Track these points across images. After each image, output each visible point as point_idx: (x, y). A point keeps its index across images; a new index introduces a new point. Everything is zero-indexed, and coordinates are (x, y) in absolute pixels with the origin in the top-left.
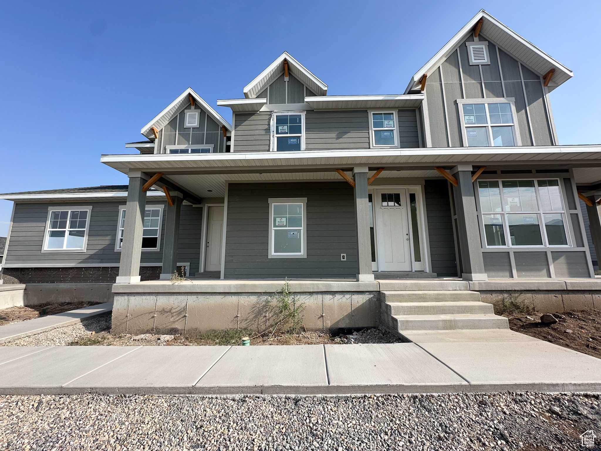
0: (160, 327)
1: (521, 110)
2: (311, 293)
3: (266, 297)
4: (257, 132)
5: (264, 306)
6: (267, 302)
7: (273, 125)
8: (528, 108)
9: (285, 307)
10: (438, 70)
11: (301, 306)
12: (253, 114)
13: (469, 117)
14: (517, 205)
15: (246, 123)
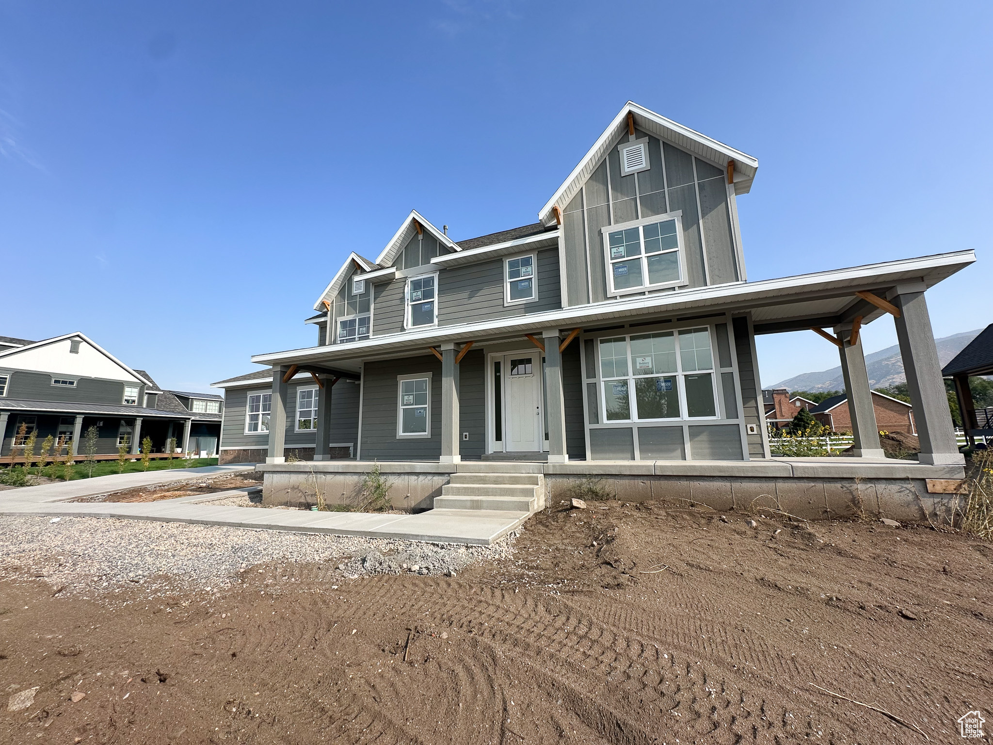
0: (292, 501)
1: (692, 225)
2: (400, 474)
3: (365, 477)
4: (393, 303)
5: (363, 485)
6: (366, 482)
7: (408, 292)
8: (701, 222)
9: (378, 487)
10: (580, 193)
11: (391, 487)
12: (390, 283)
13: (617, 248)
14: (649, 366)
15: (384, 294)
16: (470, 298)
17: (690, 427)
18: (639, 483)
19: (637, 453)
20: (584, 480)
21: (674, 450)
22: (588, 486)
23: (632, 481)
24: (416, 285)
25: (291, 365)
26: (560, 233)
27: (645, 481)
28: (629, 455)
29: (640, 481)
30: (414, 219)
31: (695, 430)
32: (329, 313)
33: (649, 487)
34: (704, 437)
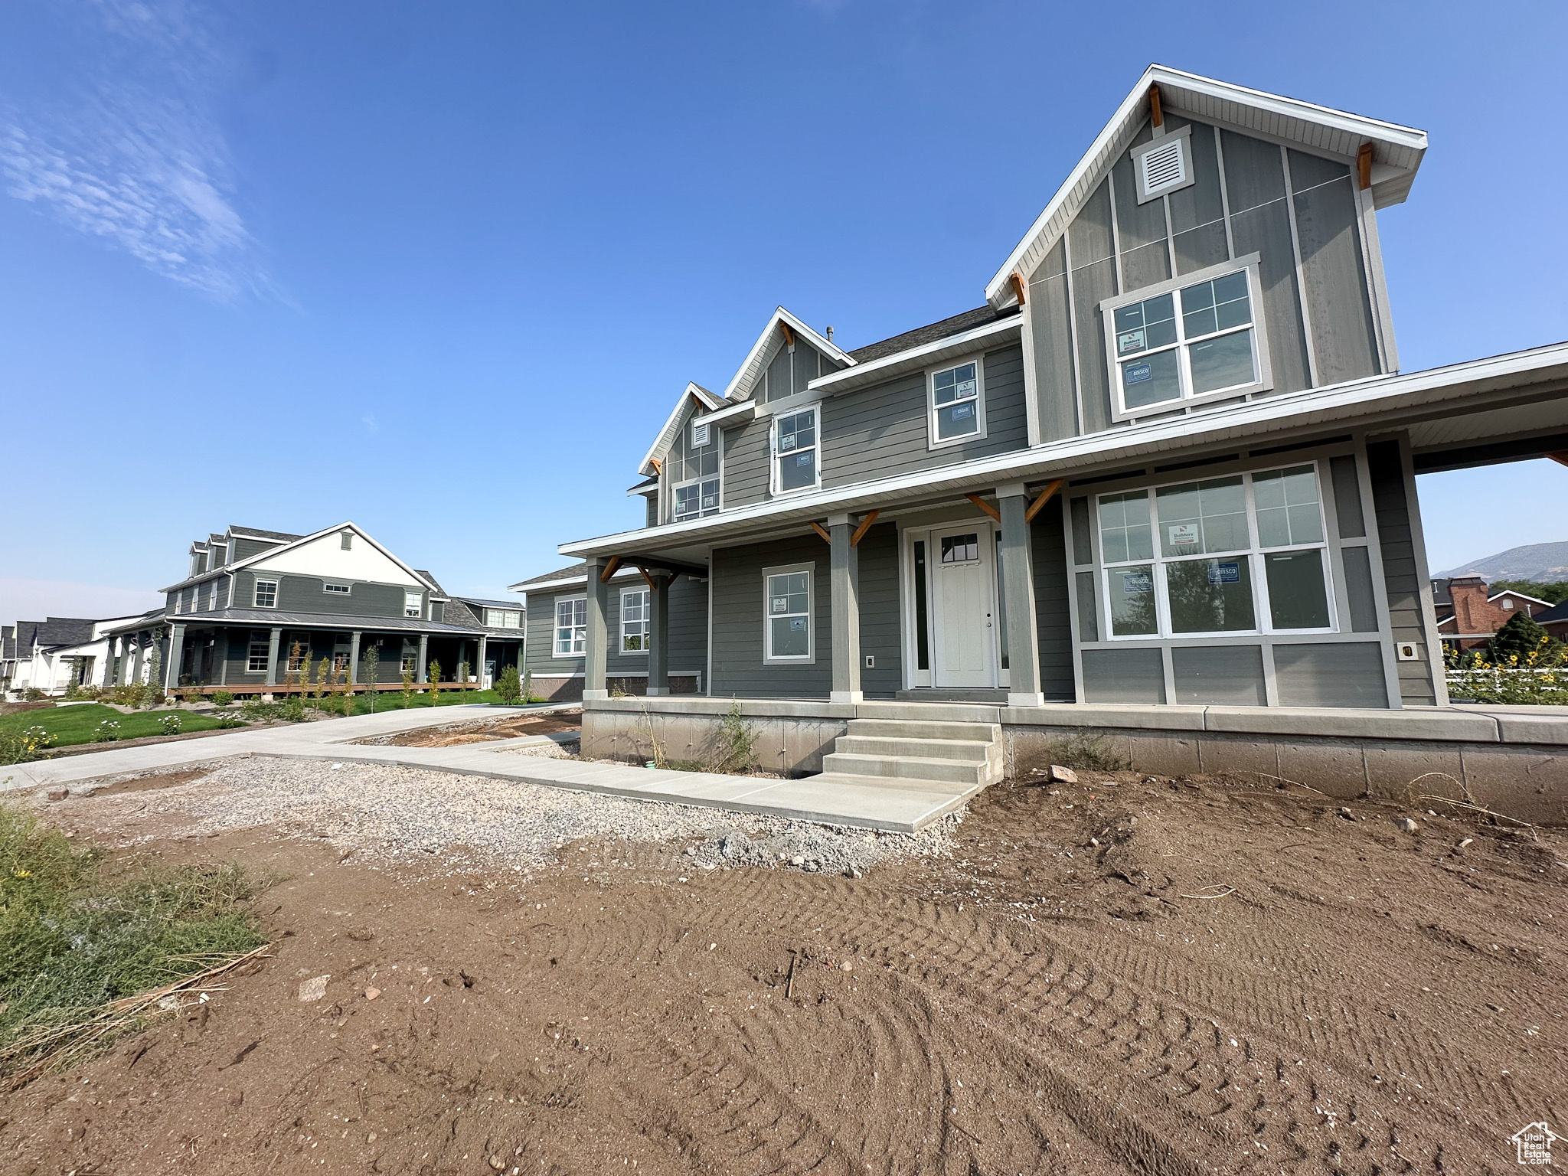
1: (1281, 277)
2: (770, 718)
3: (719, 721)
4: (753, 456)
5: (717, 733)
6: (721, 728)
7: (774, 439)
8: (1300, 269)
9: (739, 737)
10: (1060, 244)
11: (757, 737)
12: (747, 426)
13: (1130, 335)
14: (1193, 541)
15: (739, 442)
16: (872, 440)
17: (1277, 648)
18: (1175, 743)
19: (1171, 692)
20: (1073, 736)
21: (1241, 688)
22: (1080, 747)
23: (1162, 741)
24: (787, 426)
25: (610, 557)
26: (1023, 319)
27: (1186, 741)
28: (1155, 696)
29: (1176, 740)
30: (780, 321)
31: (1286, 654)
32: (660, 477)
33: (1195, 750)
34: (1305, 665)
